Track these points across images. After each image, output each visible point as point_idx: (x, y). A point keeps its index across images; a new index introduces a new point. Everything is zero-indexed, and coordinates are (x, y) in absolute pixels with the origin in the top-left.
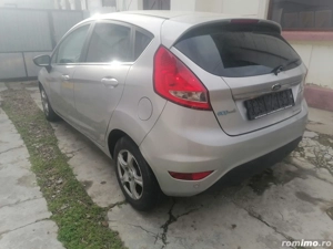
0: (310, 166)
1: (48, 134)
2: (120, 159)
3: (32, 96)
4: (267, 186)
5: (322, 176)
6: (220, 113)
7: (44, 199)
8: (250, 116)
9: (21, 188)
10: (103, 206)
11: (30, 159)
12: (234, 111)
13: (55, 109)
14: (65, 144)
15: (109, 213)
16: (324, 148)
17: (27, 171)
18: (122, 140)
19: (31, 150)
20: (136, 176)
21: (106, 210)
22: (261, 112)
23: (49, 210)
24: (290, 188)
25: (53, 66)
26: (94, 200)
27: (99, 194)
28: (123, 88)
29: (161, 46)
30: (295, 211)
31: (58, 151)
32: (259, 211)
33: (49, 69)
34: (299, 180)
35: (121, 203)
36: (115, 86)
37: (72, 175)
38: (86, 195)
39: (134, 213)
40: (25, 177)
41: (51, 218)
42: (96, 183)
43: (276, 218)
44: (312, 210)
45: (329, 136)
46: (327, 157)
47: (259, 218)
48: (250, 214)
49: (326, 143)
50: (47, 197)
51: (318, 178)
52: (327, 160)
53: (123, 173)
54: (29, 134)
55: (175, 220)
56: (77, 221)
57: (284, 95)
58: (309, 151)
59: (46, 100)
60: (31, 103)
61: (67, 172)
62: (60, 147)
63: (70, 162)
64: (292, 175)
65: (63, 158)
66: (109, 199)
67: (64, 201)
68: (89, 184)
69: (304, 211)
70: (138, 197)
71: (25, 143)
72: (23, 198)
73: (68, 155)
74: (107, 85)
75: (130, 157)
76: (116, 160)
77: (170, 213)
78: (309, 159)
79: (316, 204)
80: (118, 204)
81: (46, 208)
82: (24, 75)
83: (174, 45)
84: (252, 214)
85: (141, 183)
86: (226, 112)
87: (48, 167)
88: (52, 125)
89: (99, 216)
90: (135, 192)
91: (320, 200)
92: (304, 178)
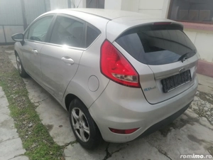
0: (195, 116)
1: (21, 87)
2: (74, 113)
3: (10, 57)
4: (169, 130)
5: (203, 123)
6: (146, 90)
7: (20, 139)
8: (165, 90)
9: (4, 130)
10: (61, 144)
11: (9, 107)
12: (155, 87)
13: (26, 70)
14: (33, 96)
15: (65, 150)
16: (203, 102)
17: (7, 116)
18: (75, 101)
19: (10, 100)
20: (85, 127)
21: (63, 147)
22: (171, 87)
23: (24, 148)
24: (184, 131)
25: (25, 40)
26: (55, 140)
27: (58, 135)
28: (77, 66)
29: (106, 40)
30: (187, 149)
31: (29, 101)
32: (165, 149)
33: (23, 43)
34: (189, 125)
35: (74, 142)
36: (72, 64)
37: (39, 120)
38: (49, 136)
39: (82, 150)
40: (6, 121)
41: (25, 154)
42: (56, 126)
43: (176, 154)
44: (199, 149)
45: (206, 94)
46: (206, 109)
47: (165, 154)
48: (159, 151)
49: (205, 99)
50: (22, 137)
51: (201, 124)
52: (206, 112)
53: (75, 123)
54: (8, 87)
55: (110, 156)
56: (43, 157)
57: (186, 74)
58: (194, 104)
59: (20, 63)
60: (9, 63)
61: (36, 118)
62: (30, 97)
63: (37, 110)
64: (184, 122)
65: (33, 107)
66: (65, 139)
67: (34, 141)
68: (50, 127)
69: (193, 149)
70: (85, 140)
71: (6, 94)
72: (5, 138)
73: (36, 104)
74: (66, 62)
75: (81, 113)
76: (71, 113)
77: (107, 151)
78: (195, 110)
79: (201, 144)
80: (71, 143)
81: (21, 146)
82: (4, 42)
83: (115, 40)
84: (160, 151)
85: (88, 132)
86: (150, 89)
87: (22, 113)
88: (24, 80)
89: (58, 153)
90: (84, 137)
91: (203, 141)
92: (192, 125)
